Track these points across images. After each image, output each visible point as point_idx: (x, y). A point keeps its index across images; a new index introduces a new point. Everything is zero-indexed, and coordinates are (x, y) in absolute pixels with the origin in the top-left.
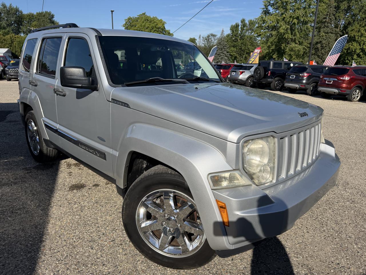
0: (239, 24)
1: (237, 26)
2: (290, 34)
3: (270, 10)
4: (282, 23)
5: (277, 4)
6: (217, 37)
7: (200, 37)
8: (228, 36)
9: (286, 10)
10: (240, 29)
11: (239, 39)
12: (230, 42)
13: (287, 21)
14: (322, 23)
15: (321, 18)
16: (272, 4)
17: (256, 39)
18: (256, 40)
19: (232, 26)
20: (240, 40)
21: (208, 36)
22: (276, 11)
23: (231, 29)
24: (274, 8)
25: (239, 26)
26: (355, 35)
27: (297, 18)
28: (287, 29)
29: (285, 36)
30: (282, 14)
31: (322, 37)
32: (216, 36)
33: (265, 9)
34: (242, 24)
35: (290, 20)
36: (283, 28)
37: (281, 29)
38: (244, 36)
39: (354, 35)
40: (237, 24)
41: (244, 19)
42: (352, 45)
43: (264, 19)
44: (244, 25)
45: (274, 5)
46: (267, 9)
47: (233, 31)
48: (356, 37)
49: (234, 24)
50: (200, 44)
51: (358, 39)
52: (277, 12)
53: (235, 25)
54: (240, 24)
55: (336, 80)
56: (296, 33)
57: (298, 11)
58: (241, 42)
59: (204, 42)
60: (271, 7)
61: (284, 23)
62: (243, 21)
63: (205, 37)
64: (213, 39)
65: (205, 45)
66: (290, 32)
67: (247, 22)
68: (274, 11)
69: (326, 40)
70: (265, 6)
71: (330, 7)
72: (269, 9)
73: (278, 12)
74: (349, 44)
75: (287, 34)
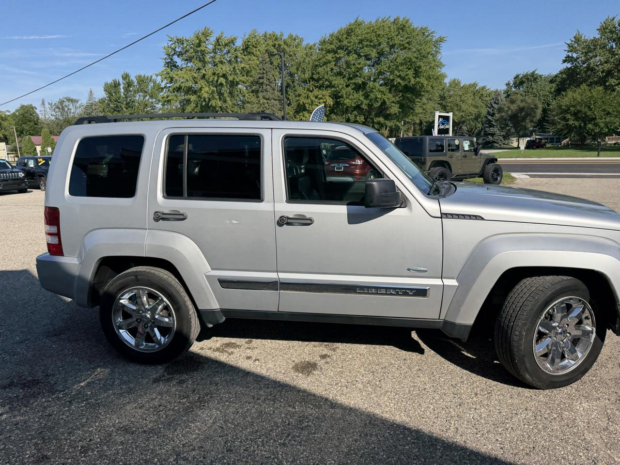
0: (119, 82)
1: (116, 85)
2: (218, 100)
3: (177, 62)
4: (202, 83)
5: (187, 53)
6: (79, 103)
7: (43, 103)
8: (102, 101)
9: (204, 62)
10: (122, 90)
11: (125, 108)
12: (108, 112)
13: (210, 80)
14: (259, 84)
15: (256, 78)
16: (180, 52)
17: (155, 107)
18: (154, 109)
19: (106, 84)
20: (127, 108)
21: (62, 102)
22: (187, 63)
23: (105, 90)
24: (183, 59)
25: (119, 84)
26: (305, 103)
27: (224, 76)
28: (213, 92)
29: (211, 103)
30: (199, 69)
31: (264, 105)
32: (77, 101)
33: (168, 59)
34: (125, 82)
35: (214, 78)
36: (206, 91)
37: (202, 92)
38: (133, 102)
39: (303, 103)
40: (115, 82)
41: (126, 74)
42: (303, 116)
43: (171, 76)
44: (129, 84)
45: (183, 54)
46: (172, 59)
47: (110, 93)
48: (306, 105)
49: (110, 81)
50: (47, 116)
51: (309, 107)
52: (189, 64)
53: (112, 83)
54: (121, 81)
55: (348, 165)
56: (225, 99)
57: (221, 65)
58: (130, 112)
59: (53, 113)
60: (178, 57)
61: (206, 82)
62: (126, 77)
63: (55, 104)
64: (71, 107)
65: (56, 118)
66: (217, 97)
67: (133, 78)
68: (185, 64)
69: (269, 109)
70: (169, 55)
71: (264, 62)
72: (175, 60)
73: (190, 66)
74: (300, 114)
75: (213, 100)
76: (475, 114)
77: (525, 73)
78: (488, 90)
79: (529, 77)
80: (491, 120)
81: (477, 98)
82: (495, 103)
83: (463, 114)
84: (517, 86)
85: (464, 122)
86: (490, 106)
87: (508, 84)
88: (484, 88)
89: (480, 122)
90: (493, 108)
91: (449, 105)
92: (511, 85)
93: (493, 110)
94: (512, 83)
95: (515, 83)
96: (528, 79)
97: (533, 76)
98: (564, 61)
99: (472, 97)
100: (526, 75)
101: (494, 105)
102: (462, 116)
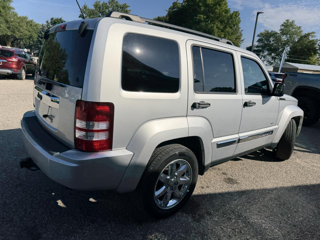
55: (6, 61)
76: (29, 35)
77: (56, 18)
78: (35, 22)
79: (59, 21)
80: (41, 40)
81: (29, 26)
82: (42, 31)
83: (22, 34)
84: (53, 24)
85: (22, 39)
86: (39, 32)
87: (47, 22)
88: (32, 21)
89: (32, 41)
90: (42, 34)
91: (12, 27)
92: (49, 23)
93: (41, 35)
94: (49, 21)
95: (51, 22)
96: (58, 22)
97: (61, 21)
98: (80, 17)
99: (26, 25)
100: (57, 19)
101: (42, 32)
102: (21, 35)
